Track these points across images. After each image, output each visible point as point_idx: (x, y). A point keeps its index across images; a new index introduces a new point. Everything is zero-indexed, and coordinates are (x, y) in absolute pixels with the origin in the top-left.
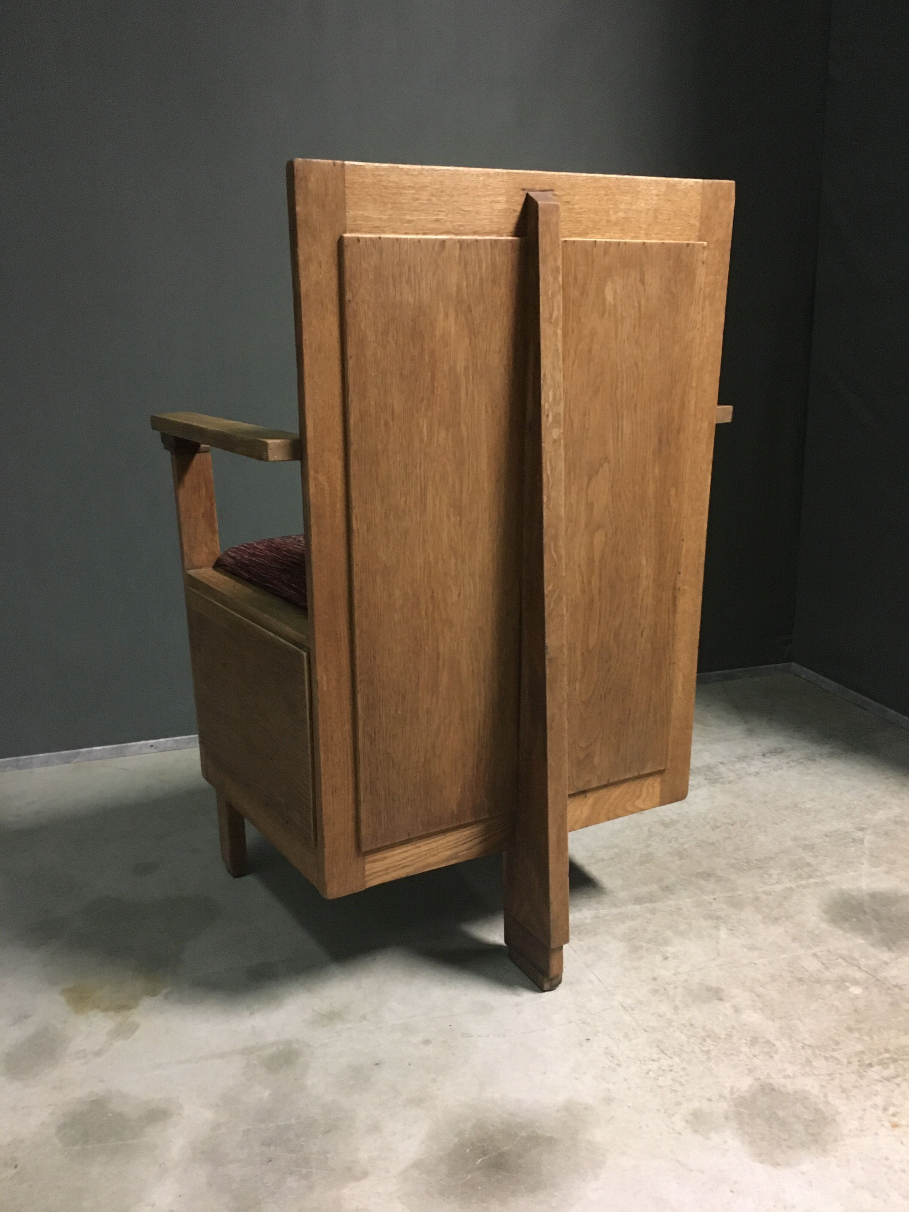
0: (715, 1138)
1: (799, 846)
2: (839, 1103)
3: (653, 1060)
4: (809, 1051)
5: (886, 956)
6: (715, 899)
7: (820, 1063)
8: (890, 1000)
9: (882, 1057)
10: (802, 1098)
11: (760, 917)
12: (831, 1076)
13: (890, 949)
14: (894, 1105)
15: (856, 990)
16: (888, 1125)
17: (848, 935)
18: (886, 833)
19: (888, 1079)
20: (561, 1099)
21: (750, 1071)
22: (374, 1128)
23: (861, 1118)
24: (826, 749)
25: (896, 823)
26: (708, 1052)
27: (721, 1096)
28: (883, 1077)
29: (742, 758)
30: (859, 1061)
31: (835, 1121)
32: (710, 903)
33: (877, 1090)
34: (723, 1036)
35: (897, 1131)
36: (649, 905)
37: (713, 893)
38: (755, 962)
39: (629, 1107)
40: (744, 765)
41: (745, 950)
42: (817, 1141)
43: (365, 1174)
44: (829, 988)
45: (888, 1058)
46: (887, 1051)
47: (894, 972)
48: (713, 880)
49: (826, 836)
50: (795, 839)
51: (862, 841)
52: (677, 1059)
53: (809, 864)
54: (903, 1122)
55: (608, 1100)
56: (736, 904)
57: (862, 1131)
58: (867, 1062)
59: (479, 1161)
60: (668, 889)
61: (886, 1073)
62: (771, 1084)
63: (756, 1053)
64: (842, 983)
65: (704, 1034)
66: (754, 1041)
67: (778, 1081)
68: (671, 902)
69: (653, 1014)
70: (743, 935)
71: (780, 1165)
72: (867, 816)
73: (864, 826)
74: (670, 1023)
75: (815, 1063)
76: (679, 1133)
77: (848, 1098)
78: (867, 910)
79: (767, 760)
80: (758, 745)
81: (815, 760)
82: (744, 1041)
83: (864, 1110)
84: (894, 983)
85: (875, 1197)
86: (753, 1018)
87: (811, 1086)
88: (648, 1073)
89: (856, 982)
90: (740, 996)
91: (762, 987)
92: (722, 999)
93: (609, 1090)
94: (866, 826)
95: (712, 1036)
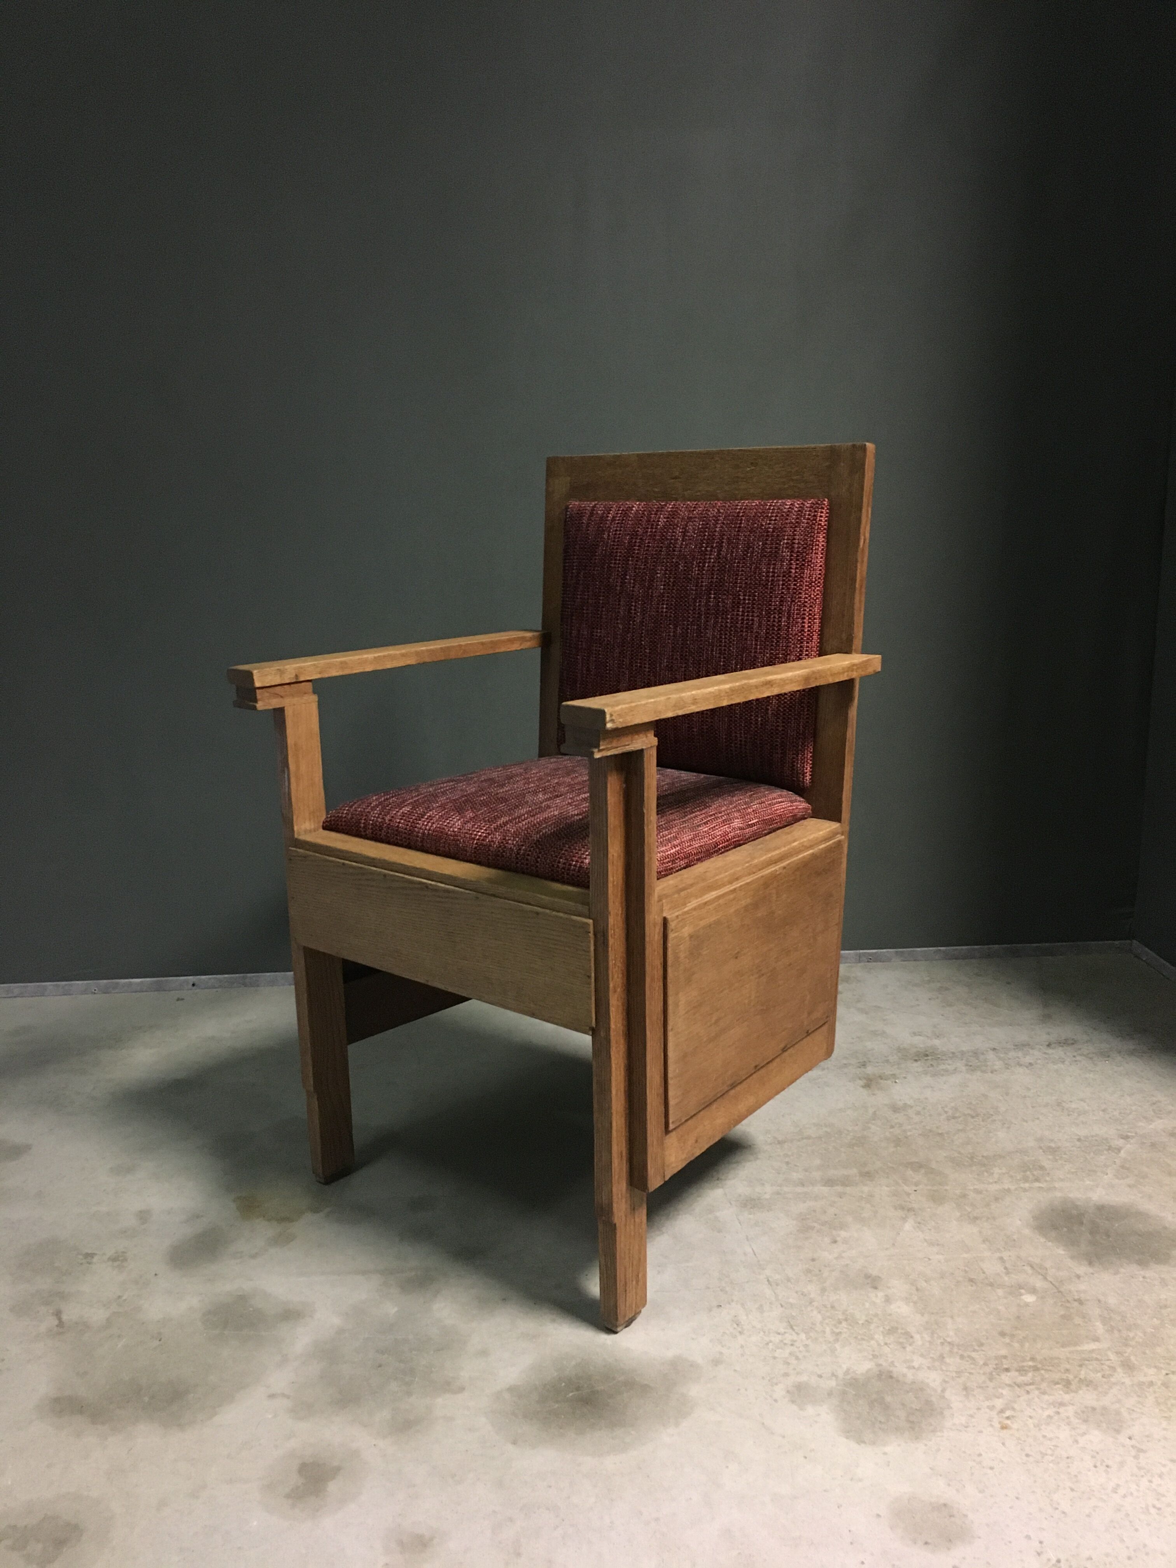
0: (810, 1410)
1: (1041, 1148)
2: (954, 1398)
3: (779, 1334)
4: (947, 1348)
5: (1082, 1269)
6: (915, 1191)
7: (953, 1362)
8: (1062, 1313)
9: (1025, 1364)
10: (919, 1389)
11: (958, 1214)
12: (959, 1373)
13: (1090, 1263)
14: (1013, 1409)
15: (1029, 1298)
16: (998, 1426)
17: (1050, 1244)
18: (1153, 1145)
19: (1019, 1385)
20: (670, 1354)
21: (875, 1356)
22: (483, 1353)
23: (972, 1416)
24: (1131, 1045)
26: (839, 1334)
27: (833, 1375)
28: (1015, 1383)
29: (1019, 1046)
30: (996, 1364)
31: (942, 1413)
32: (908, 1194)
33: (1002, 1394)
34: (860, 1322)
35: (1004, 1433)
36: (839, 1189)
37: (916, 1185)
38: (930, 1258)
39: (735, 1370)
40: (1020, 1054)
41: (925, 1244)
42: (913, 1429)
43: (462, 1389)
44: (1000, 1292)
45: (1030, 1367)
46: (1033, 1359)
47: (1082, 1287)
48: (923, 1171)
49: (1079, 1140)
50: (1041, 1139)
51: (1119, 1150)
52: (803, 1336)
53: (1042, 1168)
54: (1015, 1426)
55: (717, 1362)
56: (937, 1198)
57: (966, 1427)
58: (1005, 1366)
59: (571, 1394)
60: (868, 1175)
61: (1021, 1379)
62: (891, 1372)
63: (888, 1342)
64: (1016, 1289)
65: (841, 1317)
66: (892, 1331)
67: (900, 1369)
68: (866, 1189)
69: (797, 1292)
70: (930, 1230)
71: (864, 1442)
72: (1140, 1124)
73: (1129, 1134)
74: (811, 1301)
75: (947, 1360)
76: (776, 1401)
77: (967, 1396)
78: (1085, 1221)
79: (1050, 1051)
80: (1048, 1034)
81: (1109, 1056)
82: (881, 1329)
83: (979, 1409)
84: (1076, 1297)
85: (949, 1485)
86: (902, 1309)
87: (933, 1379)
88: (767, 1344)
89: (1033, 1291)
90: (898, 1287)
91: (926, 1281)
92: (876, 1288)
93: (721, 1353)
94: (1133, 1134)
95: (849, 1319)
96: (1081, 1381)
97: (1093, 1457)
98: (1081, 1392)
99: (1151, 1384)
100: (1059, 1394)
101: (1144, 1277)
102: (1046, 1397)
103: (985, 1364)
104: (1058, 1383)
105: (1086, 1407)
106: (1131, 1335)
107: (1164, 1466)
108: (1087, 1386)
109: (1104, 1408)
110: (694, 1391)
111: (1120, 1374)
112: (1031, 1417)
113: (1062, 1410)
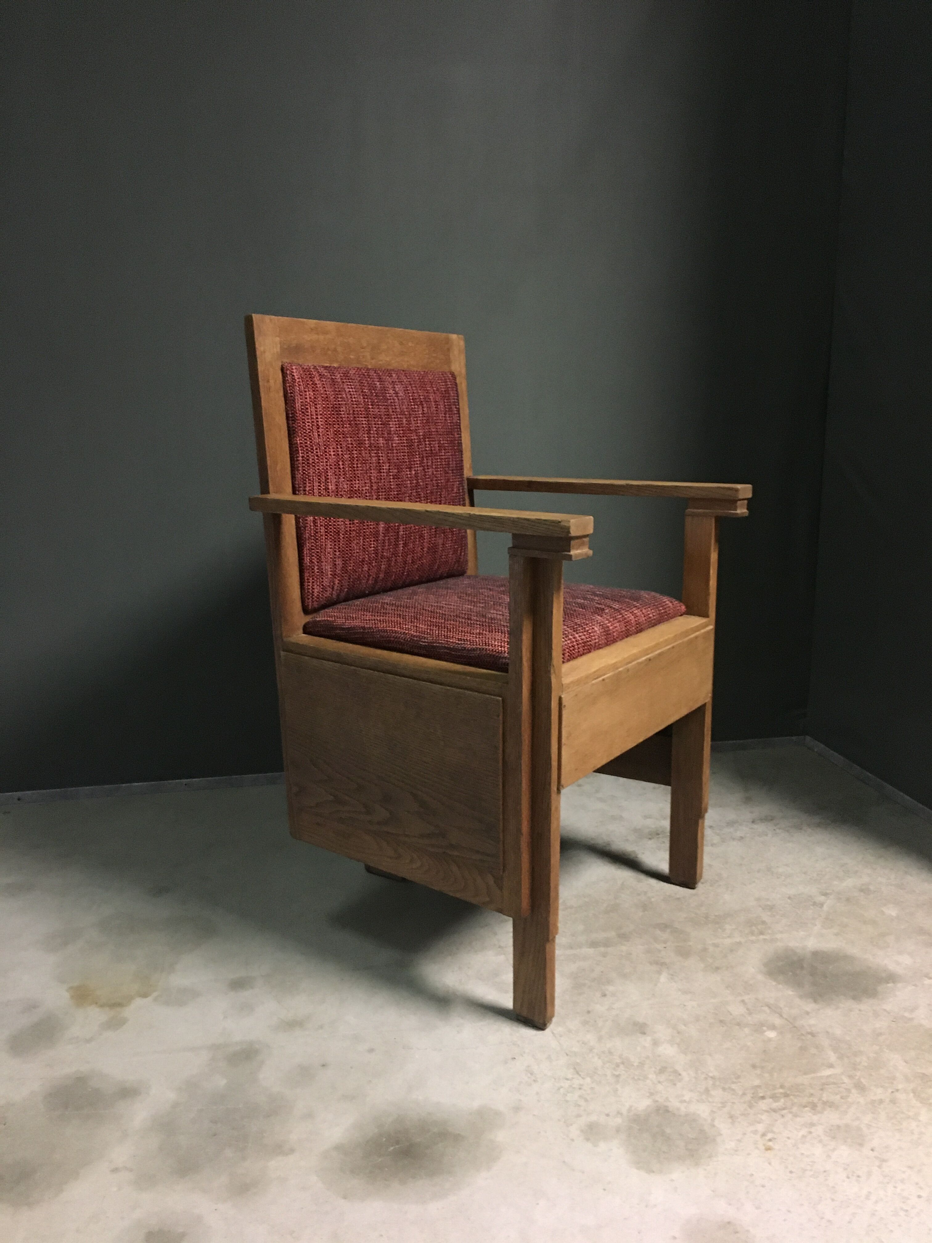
0: (603, 1146)
1: (760, 906)
2: (723, 1126)
3: (567, 1079)
4: (710, 1082)
5: (810, 1006)
6: (665, 948)
7: (718, 1094)
8: (799, 1045)
9: (776, 1091)
10: (691, 1119)
11: (702, 965)
12: (724, 1104)
13: (815, 1001)
14: (773, 1132)
15: (772, 1034)
16: (762, 1148)
17: (780, 986)
18: (848, 900)
19: (774, 1111)
20: (476, 1104)
21: (651, 1094)
22: (309, 1116)
23: (739, 1141)
24: (816, 819)
25: (861, 890)
26: (618, 1076)
27: (618, 1113)
28: (771, 1109)
29: (731, 824)
30: (753, 1094)
31: (714, 1140)
32: (660, 951)
33: (762, 1119)
34: (636, 1064)
35: (769, 1154)
36: (602, 949)
37: (665, 942)
38: (685, 1004)
39: (534, 1115)
40: (731, 830)
41: (680, 993)
42: (693, 1156)
43: (292, 1151)
44: (747, 1030)
45: (781, 1093)
46: (782, 1087)
47: (812, 1022)
48: (668, 930)
49: (789, 898)
50: (758, 899)
51: (822, 905)
52: (588, 1080)
53: (764, 922)
54: (776, 1147)
55: (517, 1109)
56: (684, 953)
57: (736, 1151)
58: (761, 1095)
59: (392, 1148)
60: (624, 937)
61: (775, 1105)
62: (667, 1107)
63: (661, 1080)
64: (759, 1028)
65: (618, 1061)
66: (662, 1070)
67: (674, 1104)
68: (624, 948)
69: (578, 1041)
70: (682, 980)
71: (653, 1172)
72: (835, 883)
73: (828, 891)
74: (591, 1050)
75: (713, 1093)
76: (573, 1140)
77: (733, 1123)
78: (805, 966)
79: (755, 826)
80: (751, 812)
81: (801, 829)
82: (654, 1069)
83: (745, 1134)
84: (809, 1031)
85: (730, 1204)
86: (668, 1051)
87: (702, 1110)
88: (559, 1089)
89: (773, 1027)
90: (662, 1032)
91: (685, 1025)
92: (644, 1033)
93: (520, 1100)
94: (831, 891)
95: (625, 1062)
96: (825, 1103)
97: (845, 1169)
98: (825, 1112)
99: (881, 1101)
100: (808, 1116)
101: (860, 1010)
102: (798, 1119)
103: (744, 1094)
104: (805, 1107)
105: (832, 1126)
106: (858, 1060)
107: (904, 1172)
108: (830, 1107)
109: (847, 1126)
110: (501, 1136)
111: (855, 1095)
112: (788, 1138)
113: (813, 1130)
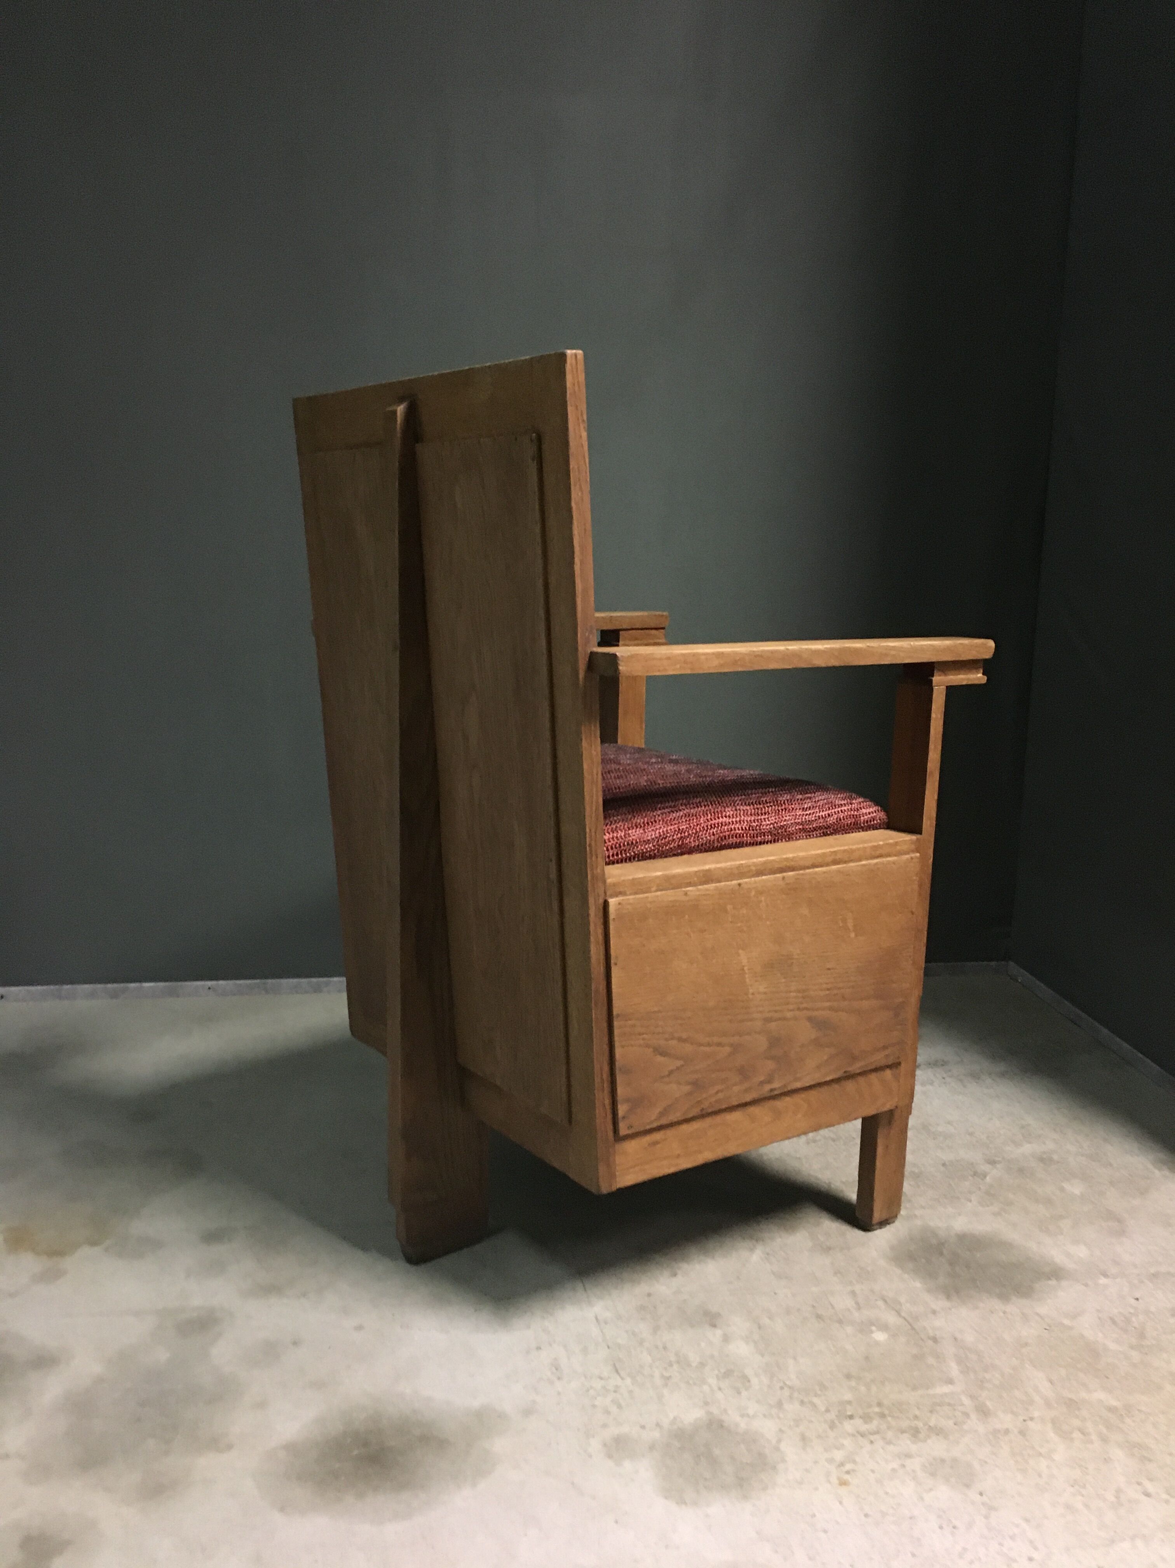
0: (628, 1466)
2: (790, 1450)
3: (601, 1378)
4: (786, 1393)
5: (939, 1303)
6: (767, 1219)
7: (794, 1408)
8: (915, 1352)
9: (870, 1410)
10: (750, 1439)
11: (810, 1244)
12: (797, 1422)
13: (949, 1297)
14: (854, 1462)
15: (880, 1336)
16: (835, 1480)
17: (906, 1276)
18: (1020, 1171)
19: (862, 1435)
20: (476, 1404)
21: (706, 1403)
22: (261, 1405)
23: (807, 1471)
24: (1002, 1067)
25: (1041, 1160)
26: (669, 1378)
27: (658, 1425)
28: (858, 1432)
30: (839, 1411)
31: (774, 1468)
33: (843, 1444)
34: (694, 1365)
35: (843, 1490)
38: (777, 1292)
39: (548, 1421)
41: (772, 1277)
42: (741, 1486)
43: (230, 1447)
44: (849, 1329)
45: (876, 1413)
46: (879, 1404)
47: (938, 1323)
49: (944, 1165)
51: (985, 1176)
52: (628, 1381)
54: (855, 1482)
55: (528, 1412)
57: (801, 1483)
58: (849, 1413)
59: (356, 1452)
61: (864, 1427)
62: (723, 1421)
63: (722, 1387)
64: (865, 1327)
65: (672, 1359)
66: (728, 1374)
67: (733, 1418)
69: (627, 1332)
70: (779, 1261)
71: (685, 1503)
72: (1008, 1148)
73: (997, 1159)
74: (641, 1342)
75: (787, 1406)
76: (590, 1456)
77: (804, 1448)
78: (945, 1252)
81: (979, 1078)
82: (716, 1372)
83: (816, 1462)
84: (931, 1335)
85: (776, 1552)
86: (741, 1349)
87: (767, 1428)
88: (588, 1391)
89: (884, 1328)
90: (738, 1324)
91: (770, 1318)
92: (714, 1326)
93: (534, 1402)
94: (1000, 1159)
95: (682, 1362)
96: (930, 1428)
97: (939, 1517)
98: (929, 1441)
99: (1007, 1432)
100: (906, 1443)
101: (1004, 1312)
102: (891, 1448)
103: (827, 1411)
104: (903, 1432)
105: (934, 1459)
106: (987, 1376)
107: (1017, 1526)
108: (938, 1434)
109: (955, 1460)
110: (500, 1445)
111: (974, 1422)
112: (873, 1471)
113: (908, 1462)
